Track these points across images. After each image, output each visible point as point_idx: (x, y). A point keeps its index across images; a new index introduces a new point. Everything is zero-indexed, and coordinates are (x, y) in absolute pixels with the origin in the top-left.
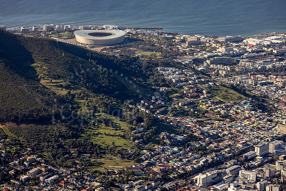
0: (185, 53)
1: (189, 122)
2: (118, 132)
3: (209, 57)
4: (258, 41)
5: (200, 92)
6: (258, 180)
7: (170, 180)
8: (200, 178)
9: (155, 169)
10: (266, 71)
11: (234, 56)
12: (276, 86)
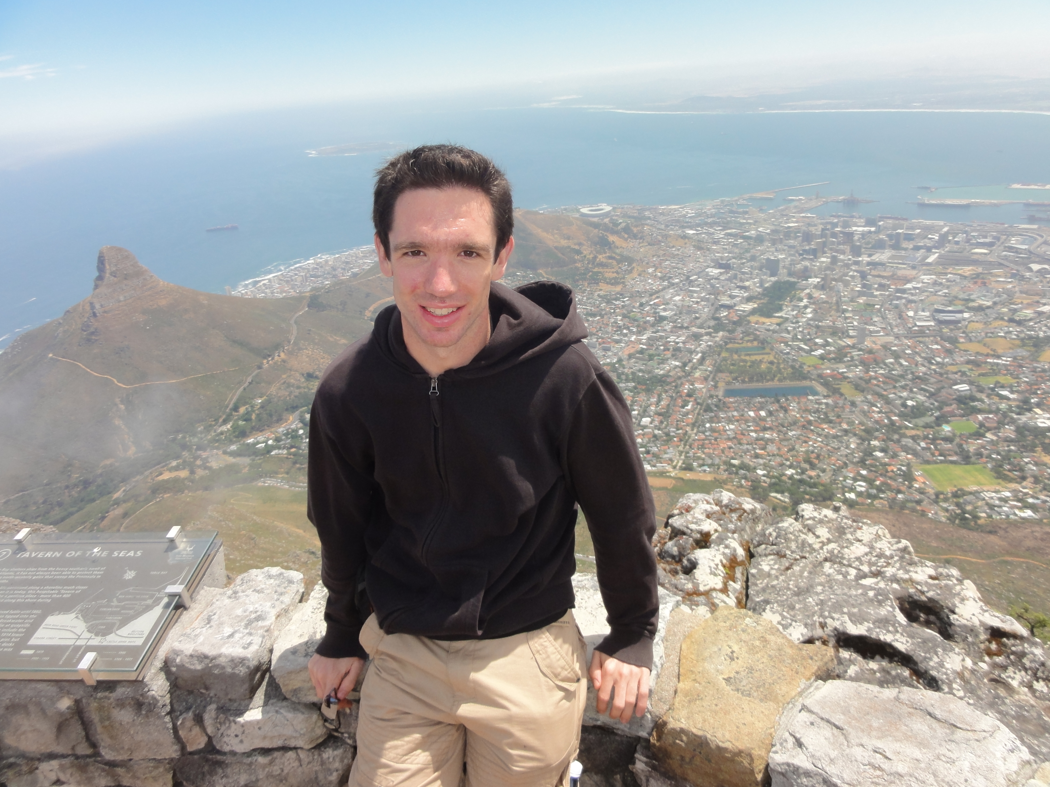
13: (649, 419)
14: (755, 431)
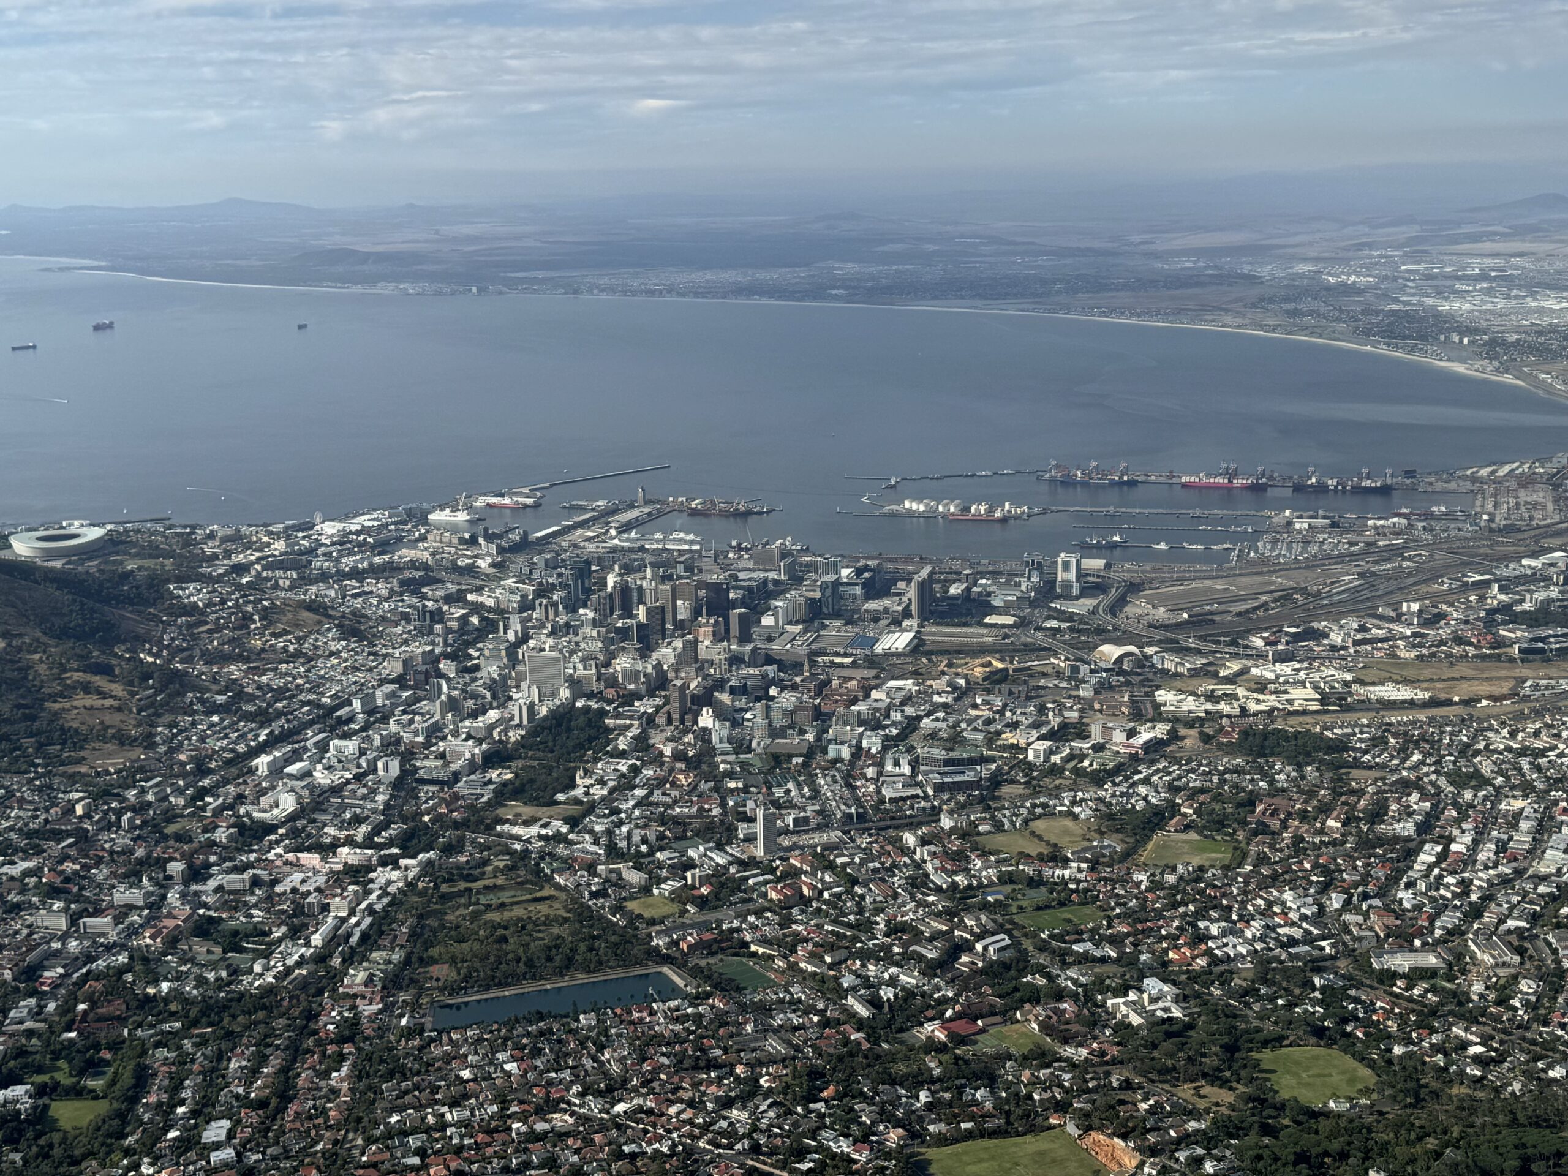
0: (215, 557)
1: (235, 671)
2: (108, 702)
3: (259, 560)
4: (339, 526)
5: (248, 618)
6: (362, 753)
7: (210, 772)
8: (262, 762)
9: (183, 757)
10: (358, 573)
11: (301, 553)
12: (379, 596)
13: (226, 1124)
14: (523, 1117)
